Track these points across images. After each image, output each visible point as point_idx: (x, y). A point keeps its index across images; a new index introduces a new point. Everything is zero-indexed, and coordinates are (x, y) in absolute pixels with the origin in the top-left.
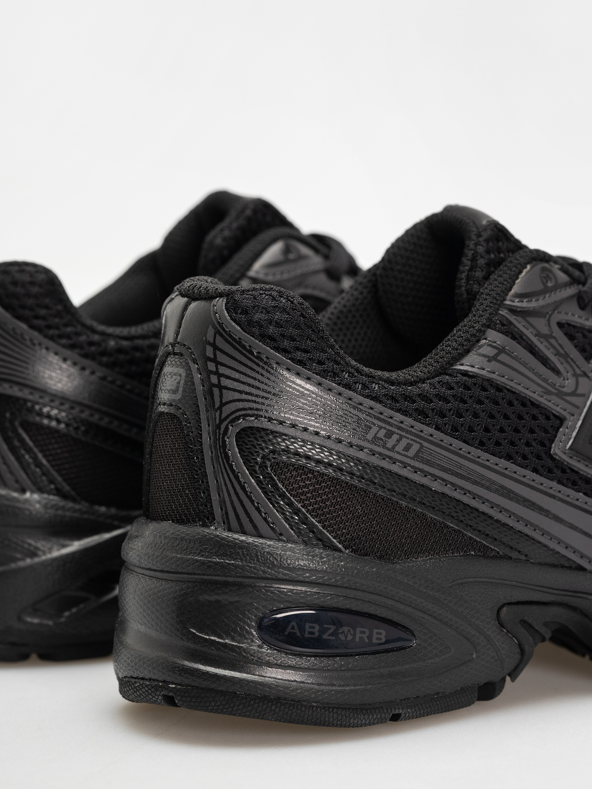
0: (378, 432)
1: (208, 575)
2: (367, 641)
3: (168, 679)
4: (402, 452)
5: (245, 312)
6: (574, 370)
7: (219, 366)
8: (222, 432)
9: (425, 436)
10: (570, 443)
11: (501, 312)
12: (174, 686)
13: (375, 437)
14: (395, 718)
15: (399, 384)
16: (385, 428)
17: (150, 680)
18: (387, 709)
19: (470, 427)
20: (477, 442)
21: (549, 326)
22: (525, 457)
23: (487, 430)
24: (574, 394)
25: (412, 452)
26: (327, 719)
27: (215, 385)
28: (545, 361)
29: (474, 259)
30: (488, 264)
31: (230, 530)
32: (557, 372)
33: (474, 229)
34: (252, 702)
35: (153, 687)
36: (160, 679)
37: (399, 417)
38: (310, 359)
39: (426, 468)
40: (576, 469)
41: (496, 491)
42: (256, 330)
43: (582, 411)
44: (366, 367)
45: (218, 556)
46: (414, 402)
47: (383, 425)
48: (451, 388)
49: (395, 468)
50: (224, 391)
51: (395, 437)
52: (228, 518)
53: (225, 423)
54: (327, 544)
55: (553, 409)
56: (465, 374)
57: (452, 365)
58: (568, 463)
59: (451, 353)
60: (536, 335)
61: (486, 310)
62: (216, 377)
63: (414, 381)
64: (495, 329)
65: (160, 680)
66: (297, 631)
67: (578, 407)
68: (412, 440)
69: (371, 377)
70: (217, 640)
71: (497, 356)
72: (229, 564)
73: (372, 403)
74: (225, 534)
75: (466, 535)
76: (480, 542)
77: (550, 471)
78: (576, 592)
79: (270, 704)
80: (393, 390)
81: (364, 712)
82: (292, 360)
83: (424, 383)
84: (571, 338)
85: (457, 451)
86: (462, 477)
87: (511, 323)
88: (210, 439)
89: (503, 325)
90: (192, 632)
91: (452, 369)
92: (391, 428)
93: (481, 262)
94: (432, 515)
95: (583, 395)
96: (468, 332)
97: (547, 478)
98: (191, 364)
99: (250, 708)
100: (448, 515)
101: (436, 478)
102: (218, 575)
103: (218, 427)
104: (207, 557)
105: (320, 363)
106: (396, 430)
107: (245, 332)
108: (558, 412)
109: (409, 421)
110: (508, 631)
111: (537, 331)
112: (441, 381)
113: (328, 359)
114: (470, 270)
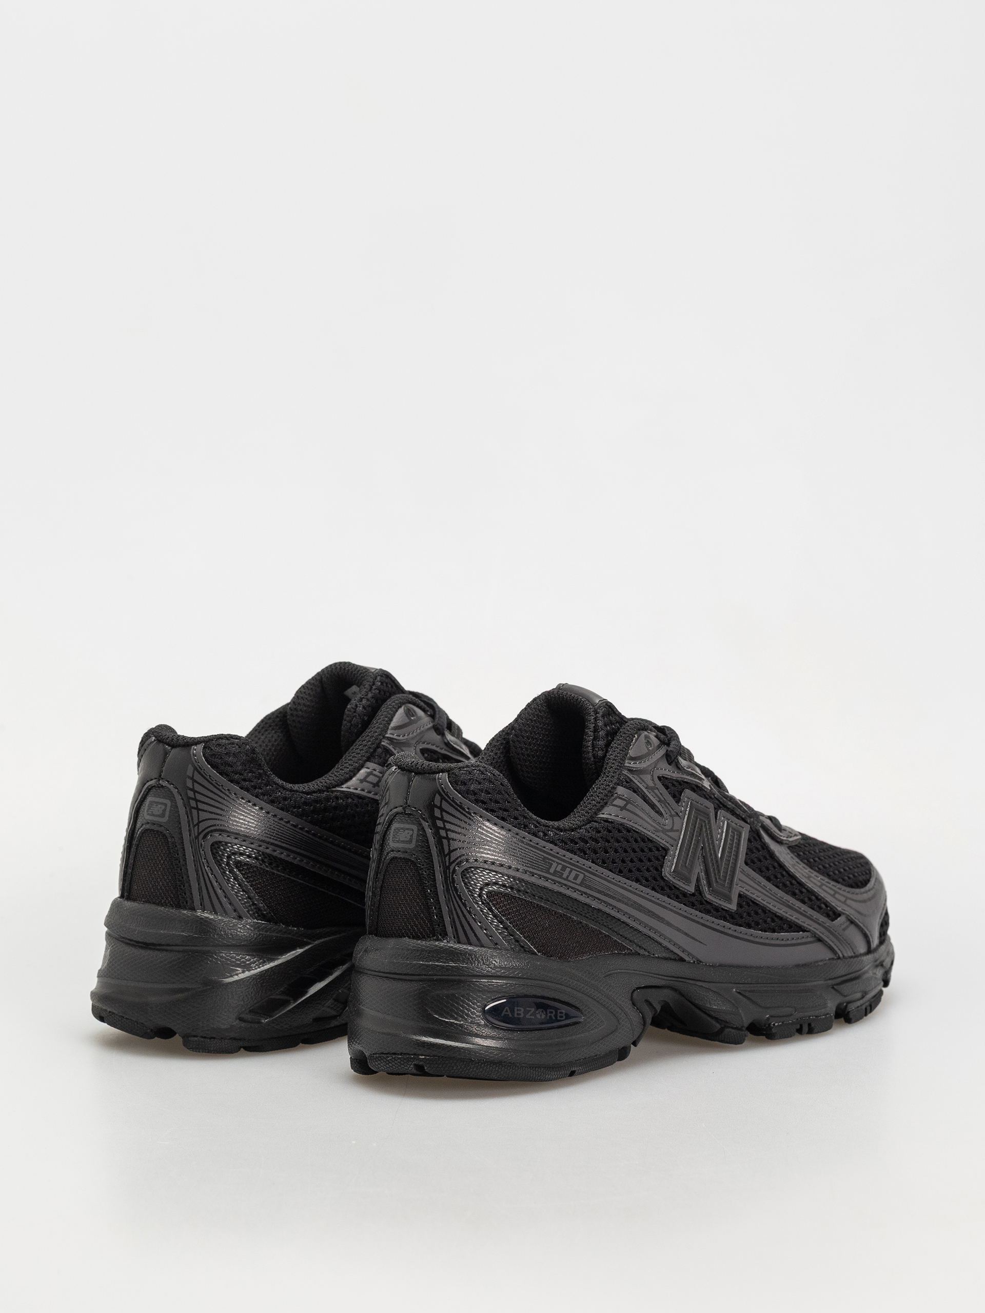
0: (557, 867)
1: (446, 976)
2: (554, 1018)
3: (419, 1052)
4: (573, 881)
5: (464, 783)
6: (670, 812)
7: (446, 824)
8: (451, 871)
9: (586, 868)
10: (673, 867)
11: (623, 772)
12: (423, 1057)
13: (555, 871)
14: (572, 1074)
15: (565, 830)
16: (561, 864)
17: (401, 1054)
18: (568, 1067)
19: (613, 859)
20: (618, 870)
21: (653, 780)
22: (647, 880)
23: (623, 861)
24: (672, 830)
25: (579, 881)
26: (532, 1076)
27: (444, 838)
28: (653, 806)
29: (596, 730)
30: (607, 735)
31: (459, 942)
32: (661, 814)
33: (591, 707)
34: (483, 1065)
35: (405, 1059)
36: (412, 1053)
37: (569, 855)
38: (509, 816)
39: (589, 891)
40: (678, 887)
41: (631, 906)
42: (473, 798)
43: (678, 843)
44: (542, 819)
45: (453, 961)
46: (576, 843)
47: (560, 862)
48: (599, 832)
49: (568, 892)
50: (451, 841)
51: (568, 870)
52: (457, 934)
53: (454, 865)
54: (527, 950)
55: (661, 843)
56: (606, 821)
57: (597, 814)
58: (673, 882)
59: (596, 806)
60: (646, 788)
61: (616, 772)
62: (444, 831)
63: (575, 828)
64: (622, 786)
65: (410, 1053)
66: (509, 1013)
67: (676, 840)
68: (578, 871)
69: (547, 826)
70: (456, 1022)
71: (626, 806)
72: (463, 967)
73: (551, 846)
74: (457, 946)
75: (612, 939)
76: (621, 943)
77: (663, 889)
78: (678, 978)
79: (494, 1066)
80: (562, 835)
81: (555, 1069)
82: (497, 817)
83: (581, 829)
84: (667, 788)
85: (606, 877)
86: (611, 897)
87: (631, 780)
88: (442, 876)
89: (627, 782)
90: (436, 1018)
91: (598, 817)
92: (565, 864)
93: (602, 733)
94: (592, 926)
95: (677, 831)
96: (606, 790)
97: (661, 894)
98: (423, 822)
99: (481, 1070)
100: (602, 925)
101: (595, 898)
102: (455, 975)
103: (448, 868)
104: (445, 963)
105: (516, 818)
106: (568, 865)
107: (465, 798)
108: (664, 845)
109: (576, 858)
110: (637, 1009)
111: (647, 785)
112: (592, 827)
113: (520, 815)
114: (594, 739)
